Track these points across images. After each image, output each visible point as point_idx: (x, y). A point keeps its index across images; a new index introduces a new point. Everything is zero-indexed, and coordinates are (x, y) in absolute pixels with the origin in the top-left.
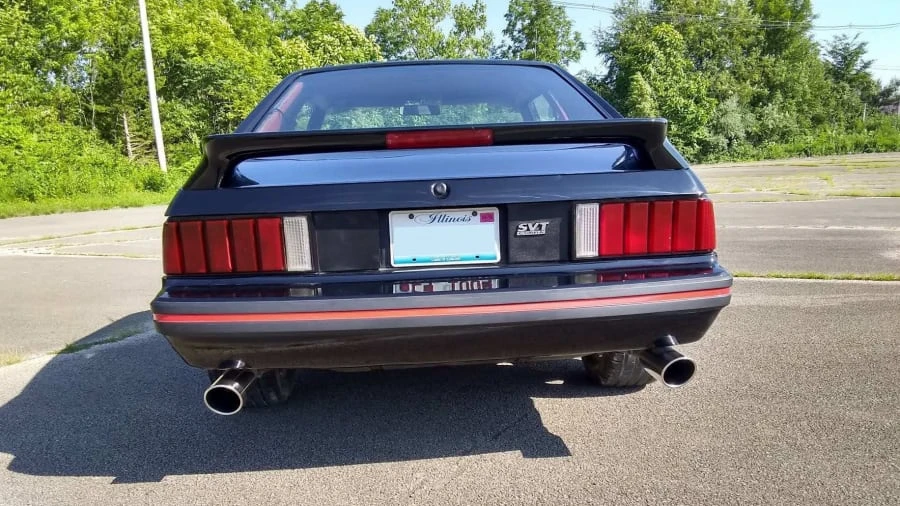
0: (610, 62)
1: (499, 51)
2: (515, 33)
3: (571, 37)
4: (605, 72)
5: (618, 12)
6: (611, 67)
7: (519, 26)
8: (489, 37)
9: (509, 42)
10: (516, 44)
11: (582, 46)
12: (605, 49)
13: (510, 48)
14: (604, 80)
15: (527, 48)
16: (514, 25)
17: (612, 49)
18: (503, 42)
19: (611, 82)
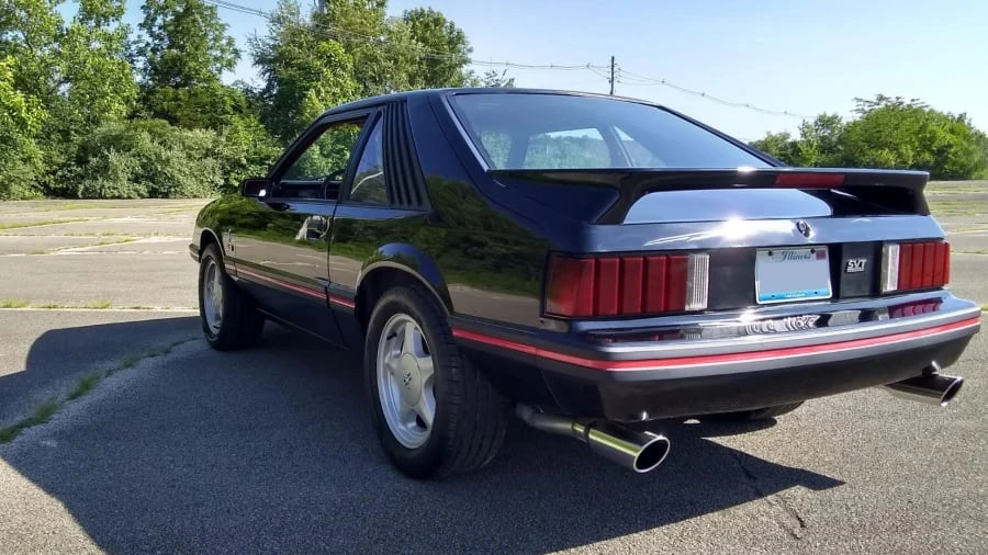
0: (268, 74)
1: (133, 47)
2: (155, 29)
3: (224, 42)
4: (264, 85)
5: (277, 20)
6: (269, 80)
7: (159, 21)
8: (125, 30)
9: (147, 38)
10: (156, 42)
11: (236, 52)
12: (261, 60)
13: (148, 44)
14: (262, 94)
15: (169, 47)
16: (154, 20)
17: (270, 61)
18: (139, 37)
19: (271, 96)
